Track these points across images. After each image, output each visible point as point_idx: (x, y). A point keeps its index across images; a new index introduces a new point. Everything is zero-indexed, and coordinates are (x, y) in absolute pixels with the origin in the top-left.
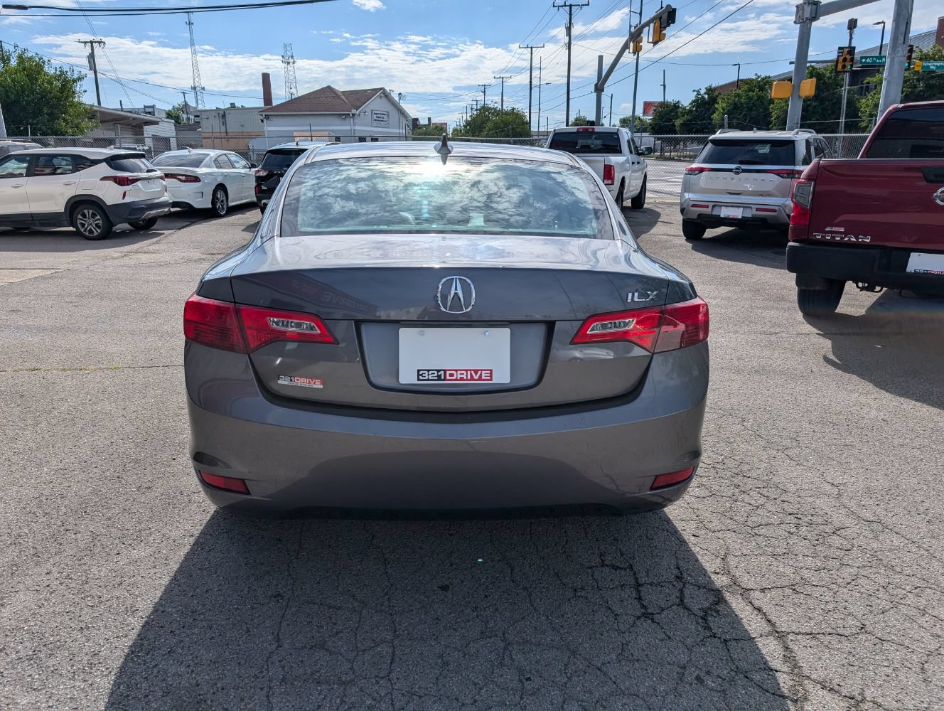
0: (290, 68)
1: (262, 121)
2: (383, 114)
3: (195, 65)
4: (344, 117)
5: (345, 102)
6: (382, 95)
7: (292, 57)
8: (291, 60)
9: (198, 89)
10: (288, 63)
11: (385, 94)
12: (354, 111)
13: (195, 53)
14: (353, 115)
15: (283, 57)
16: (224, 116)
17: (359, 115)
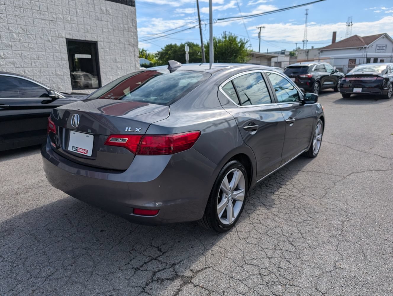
0: (349, 28)
1: (319, 53)
2: (383, 46)
3: (306, 31)
4: (360, 49)
5: (362, 42)
6: (384, 37)
7: (351, 23)
8: (351, 24)
9: (305, 41)
10: (349, 26)
11: (386, 36)
12: (366, 46)
13: (307, 26)
14: (365, 48)
15: (347, 23)
16: (308, 52)
17: (369, 47)
